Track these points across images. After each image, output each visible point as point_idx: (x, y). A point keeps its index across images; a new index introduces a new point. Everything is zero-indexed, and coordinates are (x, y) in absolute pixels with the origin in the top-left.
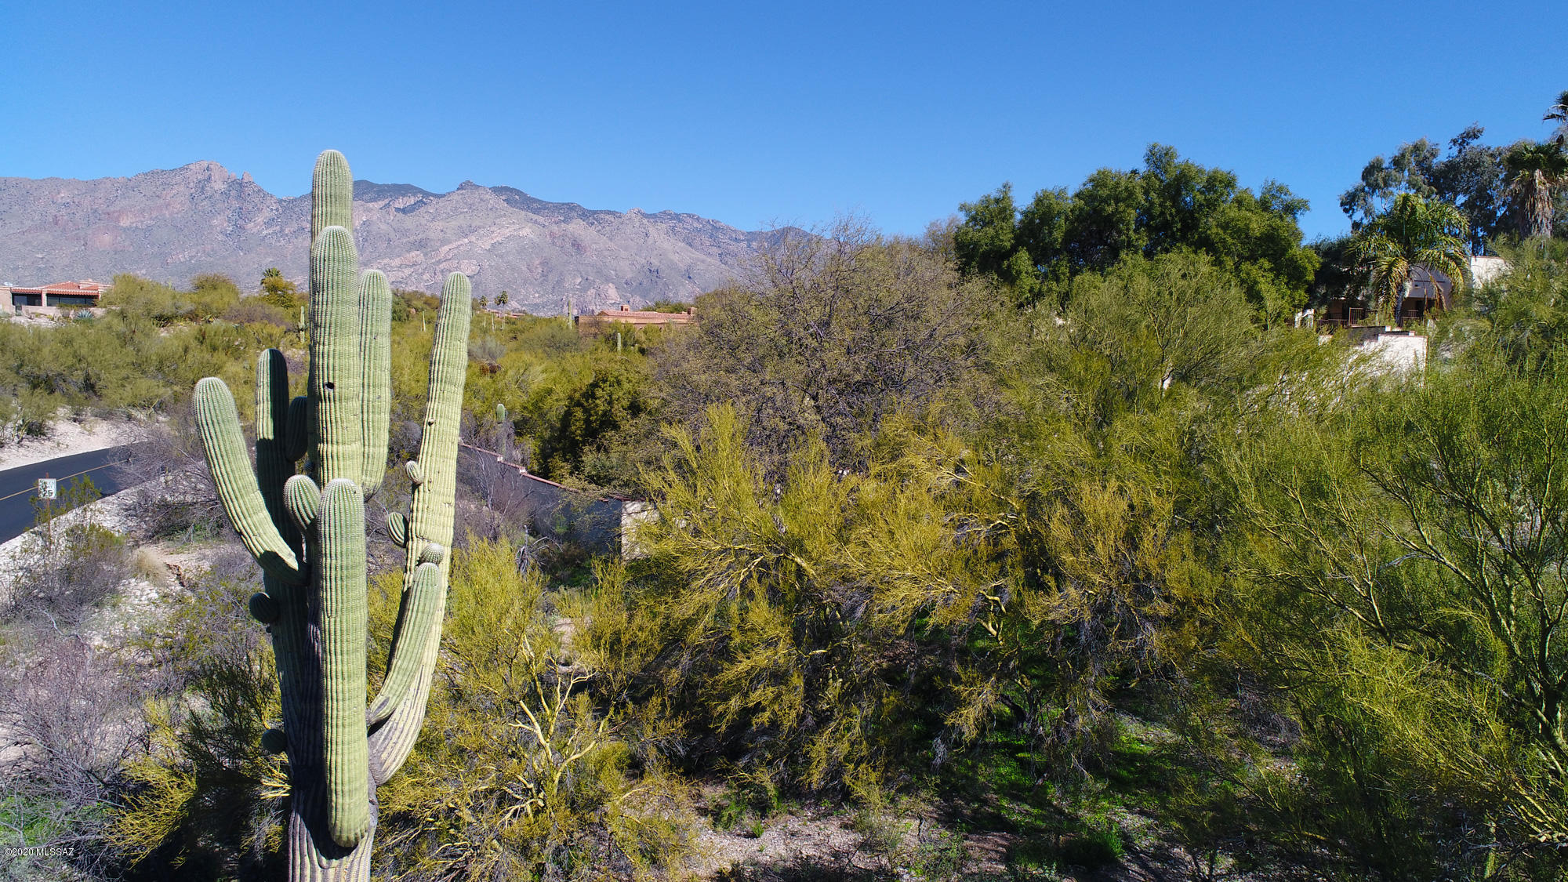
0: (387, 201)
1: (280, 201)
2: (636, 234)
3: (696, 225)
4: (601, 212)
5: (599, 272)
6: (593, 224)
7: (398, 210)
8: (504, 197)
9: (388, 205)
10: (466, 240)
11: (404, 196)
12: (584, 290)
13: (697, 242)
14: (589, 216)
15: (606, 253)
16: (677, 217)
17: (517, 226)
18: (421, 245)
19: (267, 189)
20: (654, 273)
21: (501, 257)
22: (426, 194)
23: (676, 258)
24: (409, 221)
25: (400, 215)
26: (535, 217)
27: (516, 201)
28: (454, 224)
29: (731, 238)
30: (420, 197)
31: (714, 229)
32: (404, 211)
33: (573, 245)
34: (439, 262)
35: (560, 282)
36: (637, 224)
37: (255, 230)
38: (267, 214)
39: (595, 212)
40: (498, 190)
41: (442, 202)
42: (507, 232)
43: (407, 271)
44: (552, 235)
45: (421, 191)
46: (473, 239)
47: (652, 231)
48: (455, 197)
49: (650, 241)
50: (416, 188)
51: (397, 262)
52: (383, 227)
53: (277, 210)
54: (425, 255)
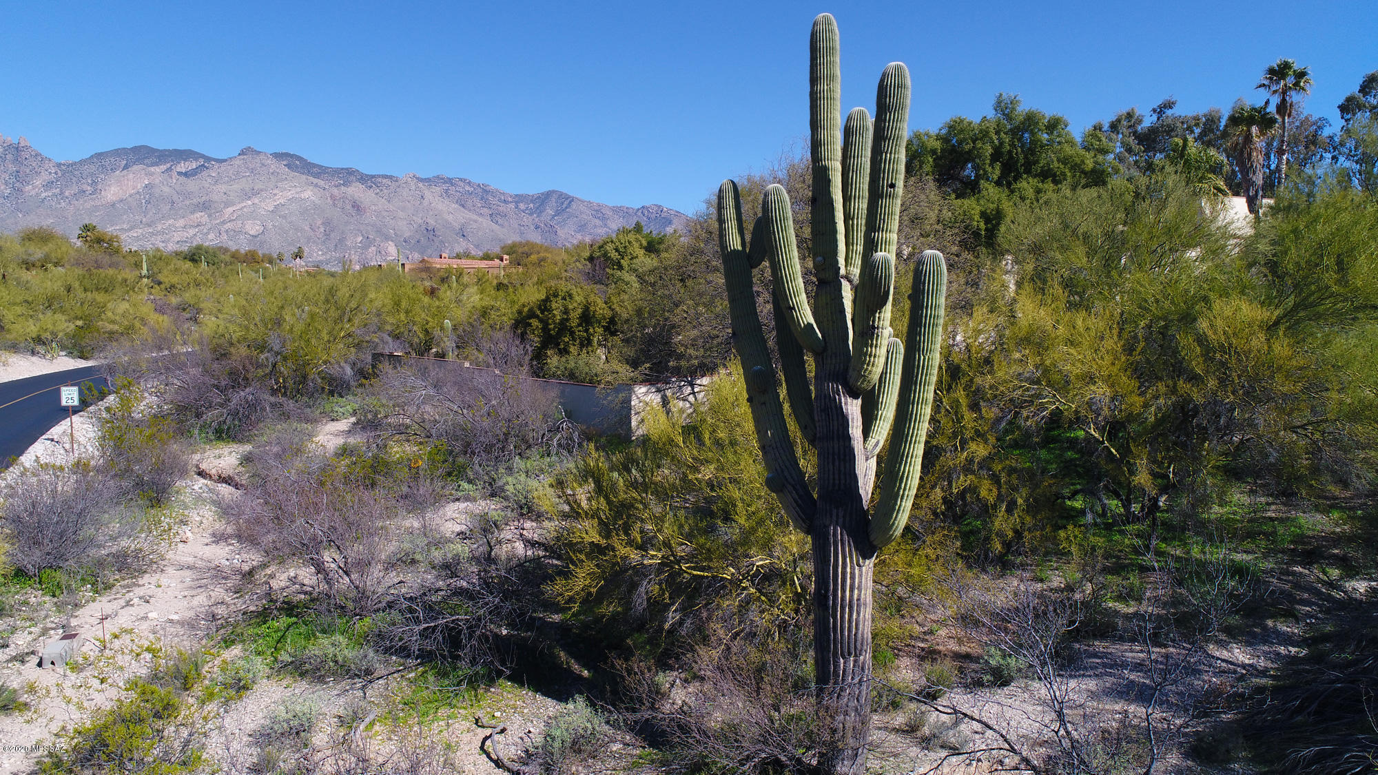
0: (168, 165)
1: (59, 165)
2: (412, 196)
3: (467, 188)
4: (379, 176)
5: (379, 231)
6: (371, 187)
7: (180, 173)
8: (285, 163)
9: (170, 169)
10: (250, 202)
11: (185, 160)
12: (365, 247)
13: (469, 203)
14: (367, 180)
15: (385, 214)
16: (450, 181)
17: (299, 189)
18: (205, 207)
19: (45, 154)
20: (431, 232)
21: (284, 217)
22: (208, 159)
23: (450, 218)
24: (191, 185)
25: (182, 179)
26: (315, 181)
27: (297, 167)
28: (235, 186)
29: (500, 200)
30: (201, 161)
31: (485, 193)
32: (186, 174)
33: (353, 206)
34: (224, 223)
35: (342, 241)
36: (414, 188)
37: (33, 193)
38: (45, 177)
39: (373, 177)
40: (278, 156)
41: (224, 166)
42: (289, 195)
43: (192, 232)
44: (332, 196)
45: (203, 156)
46: (256, 201)
47: (427, 193)
48: (237, 162)
49: (426, 202)
50: (198, 154)
51: (181, 222)
52: (166, 189)
53: (56, 173)
54: (210, 216)
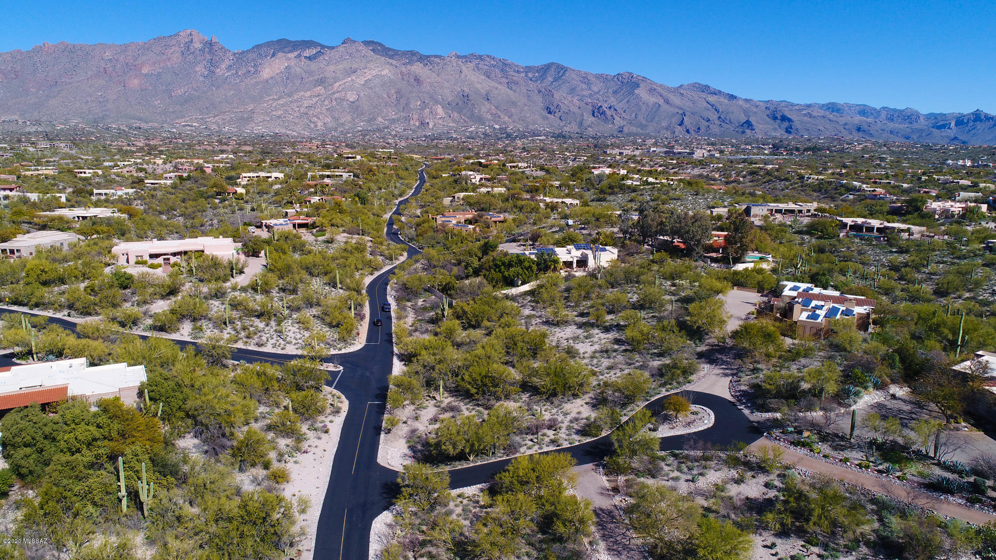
0: (299, 52)
1: (234, 54)
2: (454, 71)
3: (492, 62)
4: (432, 56)
5: (431, 97)
6: (427, 64)
7: (306, 57)
8: (371, 48)
9: (299, 56)
10: (349, 79)
11: (309, 48)
12: (422, 109)
13: (493, 75)
14: (424, 59)
15: (436, 85)
16: (480, 58)
17: (380, 69)
18: (321, 82)
19: (227, 47)
20: (466, 97)
21: (371, 88)
22: (323, 47)
23: (479, 86)
24: (313, 66)
25: (308, 62)
26: (391, 61)
27: (378, 51)
28: (341, 67)
29: (514, 71)
30: (319, 49)
31: (504, 66)
32: (309, 58)
33: (415, 80)
34: (334, 93)
35: (407, 104)
36: (455, 65)
37: (220, 74)
38: (227, 62)
39: (428, 56)
40: (367, 43)
41: (333, 52)
42: (374, 73)
43: (315, 100)
44: (402, 73)
45: (319, 45)
46: (354, 78)
47: (464, 68)
48: (341, 49)
49: (463, 75)
50: (317, 43)
51: (308, 94)
52: (298, 69)
53: (233, 60)
54: (325, 88)
